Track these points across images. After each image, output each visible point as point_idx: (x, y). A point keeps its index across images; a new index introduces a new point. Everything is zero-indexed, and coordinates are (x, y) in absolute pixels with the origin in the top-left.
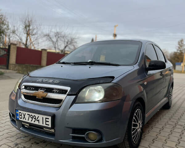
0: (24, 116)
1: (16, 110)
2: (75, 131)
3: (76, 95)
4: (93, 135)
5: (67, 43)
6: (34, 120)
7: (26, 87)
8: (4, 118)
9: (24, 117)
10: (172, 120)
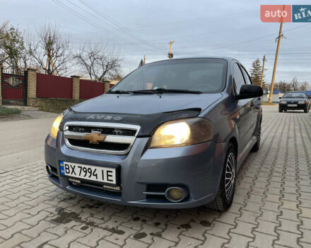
0: (73, 169)
1: (60, 162)
2: (150, 187)
3: (150, 136)
4: (176, 193)
5: (107, 67)
6: (88, 174)
7: (71, 128)
8: (34, 174)
9: (73, 171)
10: (265, 166)
